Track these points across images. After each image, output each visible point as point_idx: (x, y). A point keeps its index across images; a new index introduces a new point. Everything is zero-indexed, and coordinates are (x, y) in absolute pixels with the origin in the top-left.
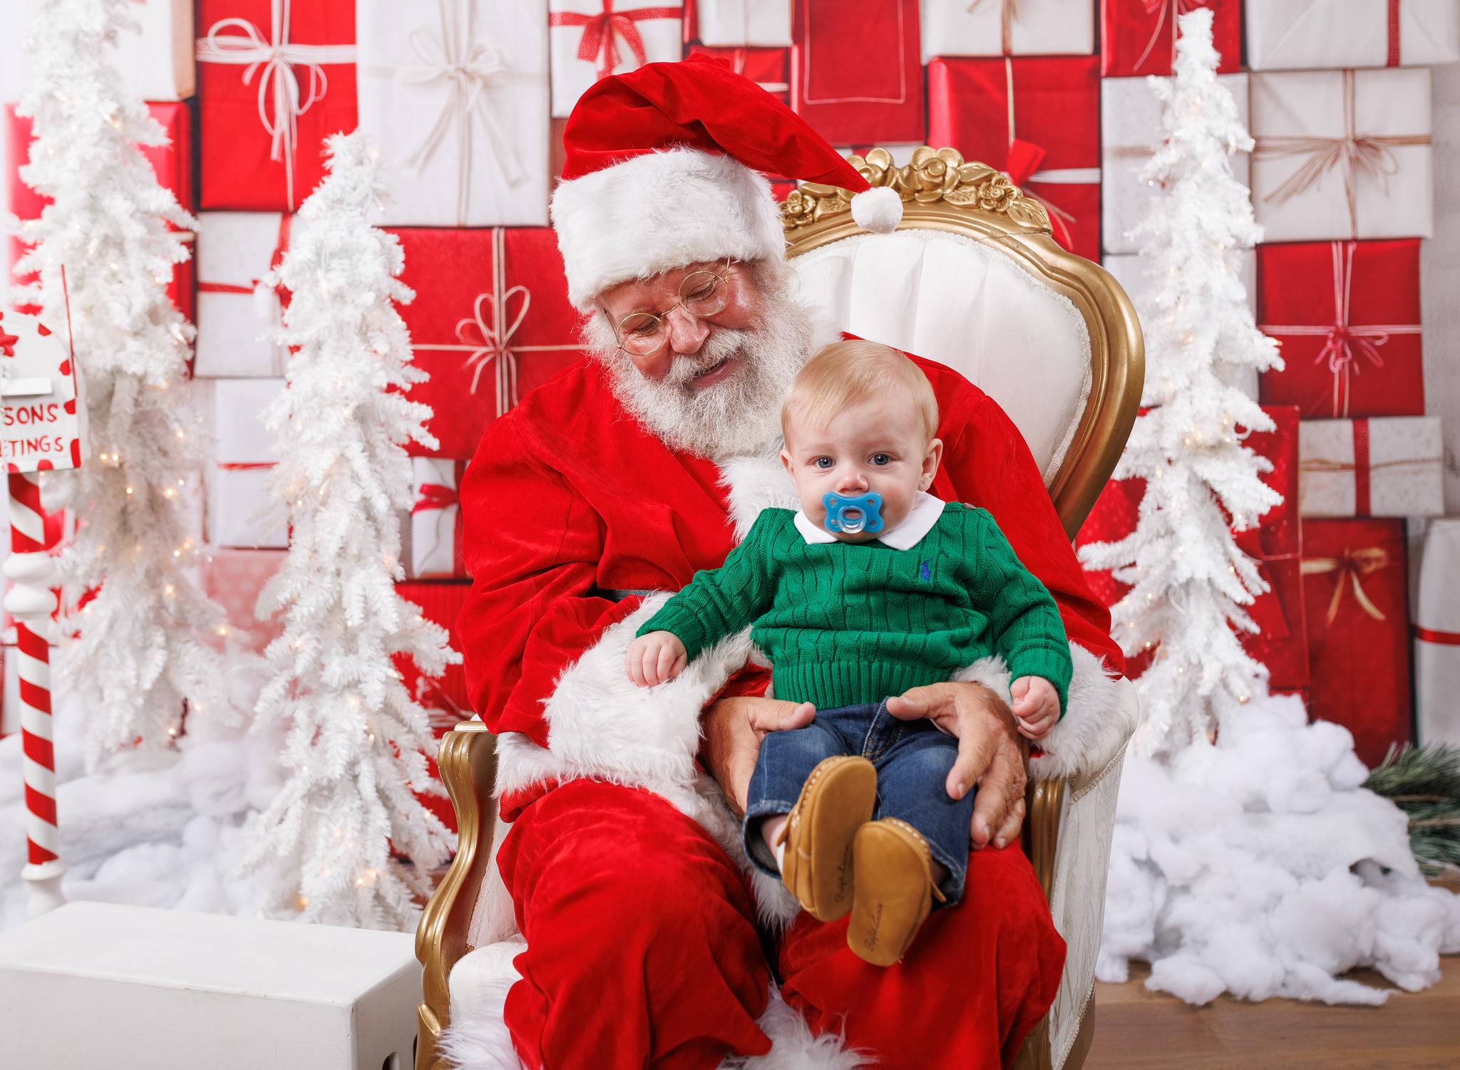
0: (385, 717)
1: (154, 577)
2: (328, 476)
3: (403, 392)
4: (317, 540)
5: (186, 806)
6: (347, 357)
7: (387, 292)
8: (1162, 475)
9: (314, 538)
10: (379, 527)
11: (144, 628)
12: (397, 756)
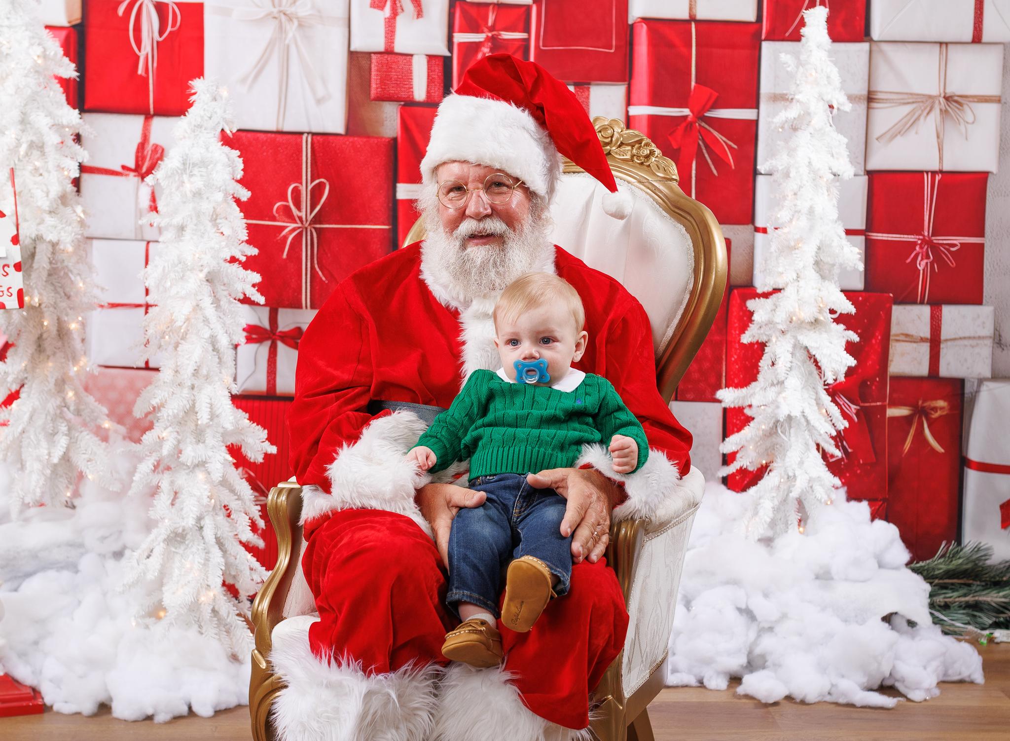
0: (221, 488)
1: (61, 384)
2: (188, 319)
3: (240, 263)
4: (179, 364)
5: (81, 545)
6: (202, 237)
7: (231, 192)
8: (776, 342)
9: (177, 362)
10: (221, 356)
11: (53, 420)
12: (229, 516)
